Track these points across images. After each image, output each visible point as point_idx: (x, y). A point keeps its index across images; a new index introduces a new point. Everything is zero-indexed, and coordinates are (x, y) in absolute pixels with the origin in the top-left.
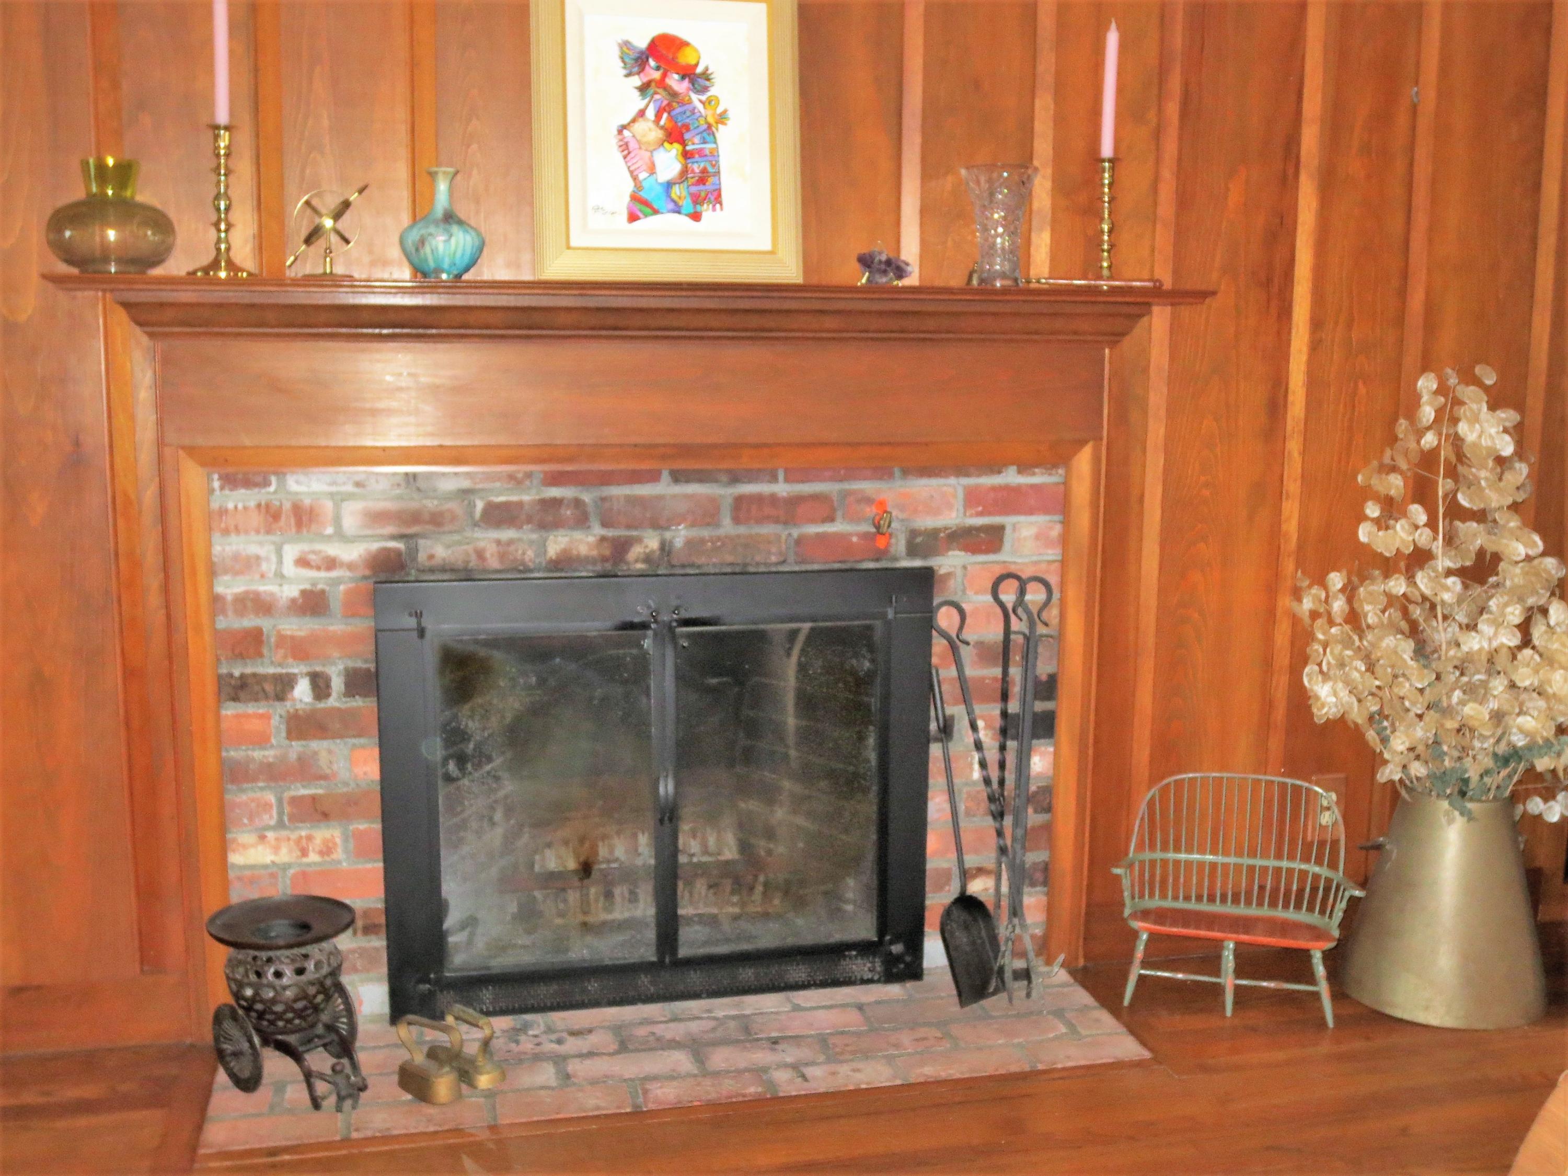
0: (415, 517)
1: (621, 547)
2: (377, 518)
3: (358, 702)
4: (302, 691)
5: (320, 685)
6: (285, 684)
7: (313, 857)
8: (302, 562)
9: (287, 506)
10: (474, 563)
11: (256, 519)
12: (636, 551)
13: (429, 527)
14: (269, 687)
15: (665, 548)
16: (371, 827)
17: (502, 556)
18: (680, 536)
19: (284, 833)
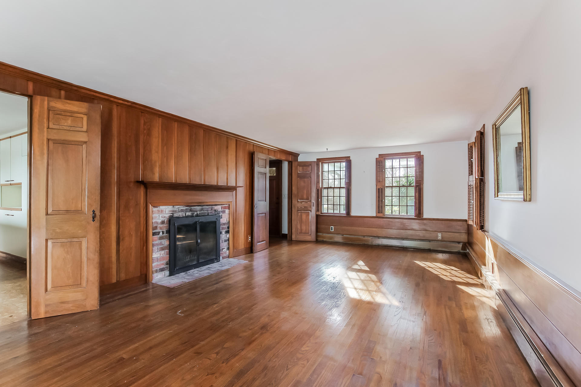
0: (173, 211)
1: (193, 214)
2: (170, 211)
3: (167, 234)
4: (161, 233)
5: (163, 233)
6: (159, 232)
7: (161, 255)
8: (162, 217)
9: (160, 210)
10: (179, 216)
11: (157, 212)
12: (194, 214)
13: (175, 212)
14: (157, 233)
15: (197, 214)
16: (167, 251)
17: (182, 215)
18: (198, 213)
19: (158, 253)
